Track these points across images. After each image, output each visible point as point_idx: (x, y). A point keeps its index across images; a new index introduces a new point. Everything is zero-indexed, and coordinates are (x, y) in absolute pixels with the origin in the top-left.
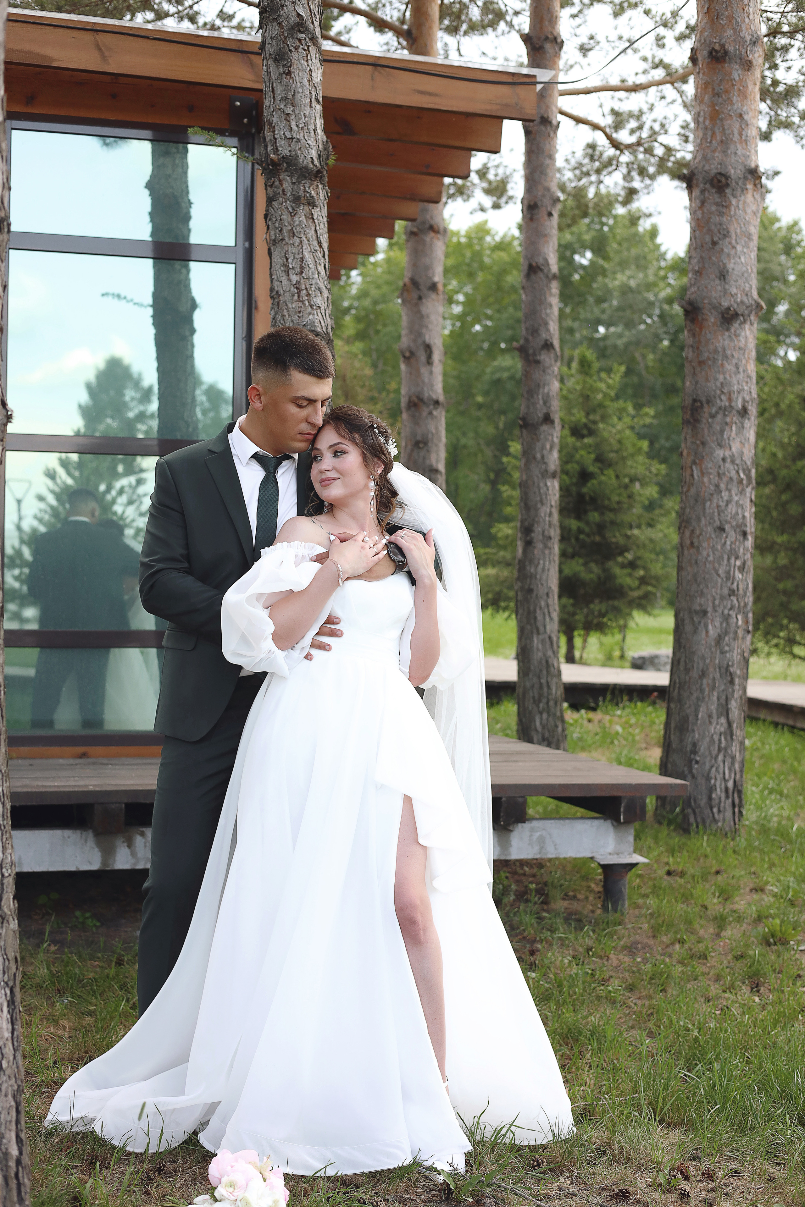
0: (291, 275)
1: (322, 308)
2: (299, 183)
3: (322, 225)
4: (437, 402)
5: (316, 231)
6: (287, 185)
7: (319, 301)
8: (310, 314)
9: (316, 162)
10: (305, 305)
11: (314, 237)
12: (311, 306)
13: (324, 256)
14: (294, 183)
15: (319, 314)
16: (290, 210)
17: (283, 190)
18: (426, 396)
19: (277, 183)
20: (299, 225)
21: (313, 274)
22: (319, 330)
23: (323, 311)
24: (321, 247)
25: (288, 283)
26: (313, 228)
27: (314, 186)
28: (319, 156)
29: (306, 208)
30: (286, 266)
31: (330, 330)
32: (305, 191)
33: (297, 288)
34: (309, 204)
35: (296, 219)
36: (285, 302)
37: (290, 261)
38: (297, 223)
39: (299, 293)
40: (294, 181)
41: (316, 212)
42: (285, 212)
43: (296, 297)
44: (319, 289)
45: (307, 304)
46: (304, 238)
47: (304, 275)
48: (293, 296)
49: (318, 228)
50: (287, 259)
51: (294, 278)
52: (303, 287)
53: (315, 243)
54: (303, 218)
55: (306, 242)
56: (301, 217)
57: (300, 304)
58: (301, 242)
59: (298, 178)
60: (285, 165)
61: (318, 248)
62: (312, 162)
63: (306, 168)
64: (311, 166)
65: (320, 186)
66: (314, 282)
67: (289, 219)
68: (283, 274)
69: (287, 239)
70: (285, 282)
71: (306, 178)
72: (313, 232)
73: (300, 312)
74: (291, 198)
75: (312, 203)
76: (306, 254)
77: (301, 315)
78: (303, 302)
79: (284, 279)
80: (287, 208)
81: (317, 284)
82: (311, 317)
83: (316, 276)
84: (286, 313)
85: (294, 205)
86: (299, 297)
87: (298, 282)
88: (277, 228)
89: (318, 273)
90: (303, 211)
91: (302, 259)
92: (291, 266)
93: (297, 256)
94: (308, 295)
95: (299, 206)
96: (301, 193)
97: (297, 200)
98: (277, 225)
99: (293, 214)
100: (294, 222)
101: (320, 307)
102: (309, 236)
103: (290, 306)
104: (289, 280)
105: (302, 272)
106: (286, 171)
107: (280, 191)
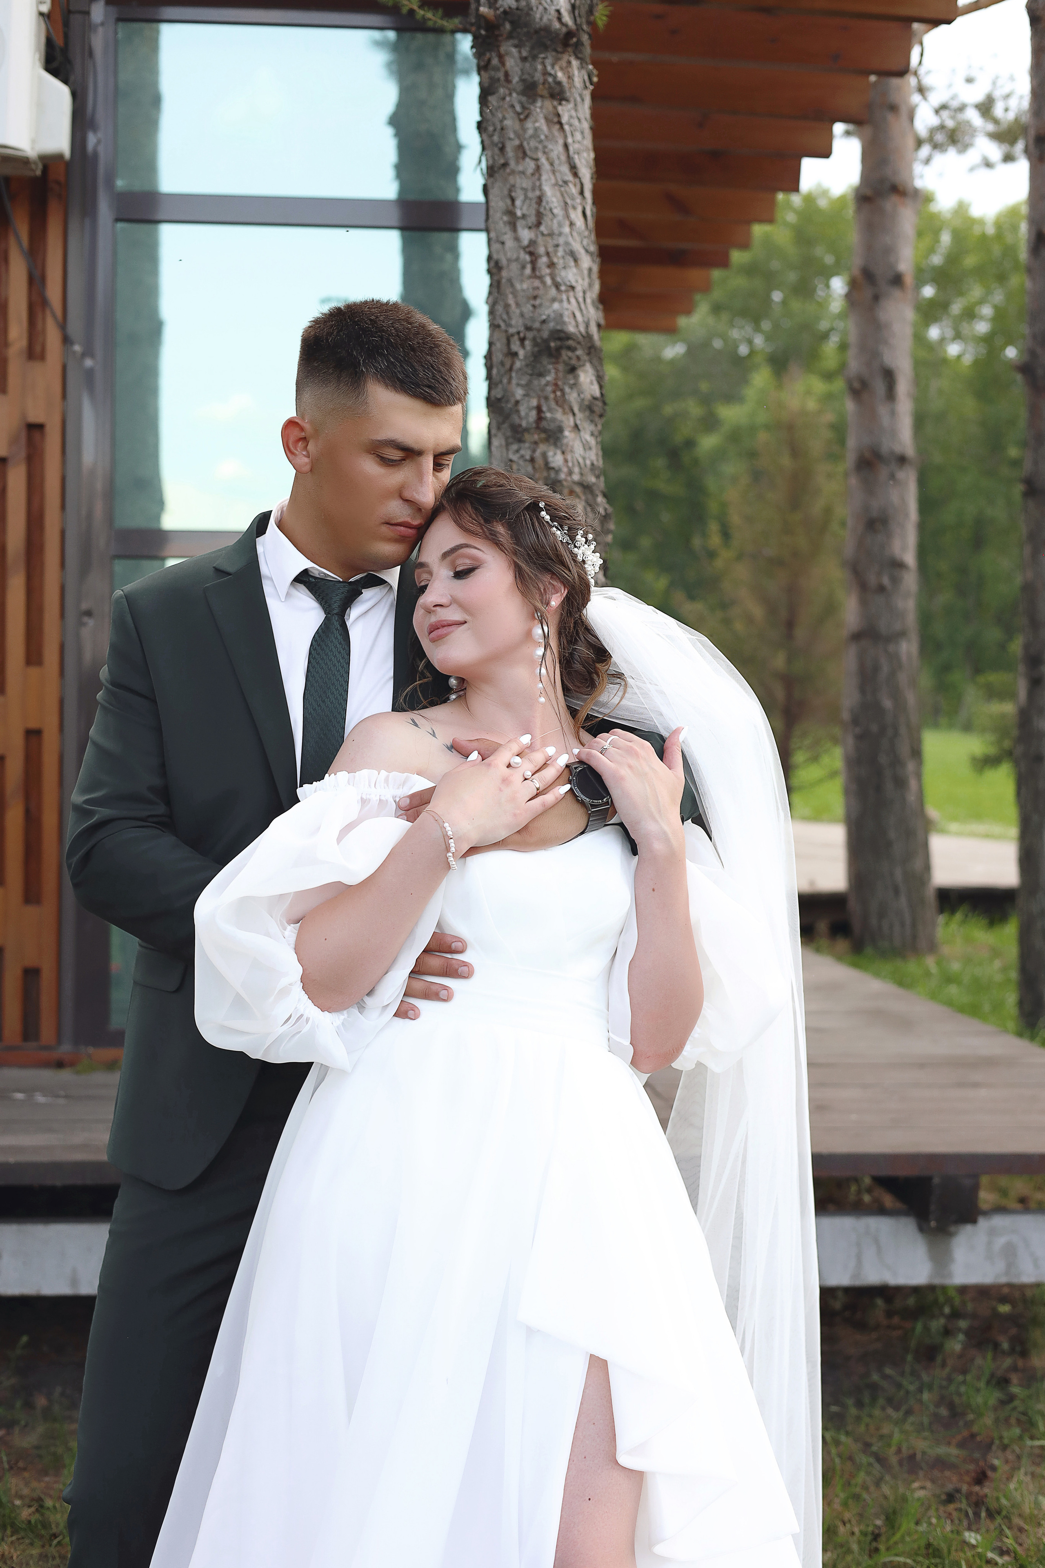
0: (520, 229)
1: (579, 289)
2: (535, 58)
3: (578, 136)
4: (902, 460)
5: (566, 146)
6: (512, 63)
7: (570, 275)
8: (554, 300)
9: (567, 18)
10: (544, 283)
11: (563, 158)
12: (557, 286)
13: (582, 193)
14: (524, 59)
15: (573, 300)
16: (518, 108)
17: (507, 74)
18: (885, 449)
19: (495, 61)
20: (535, 135)
21: (560, 225)
22: (571, 329)
23: (580, 295)
24: (576, 175)
25: (515, 244)
26: (561, 142)
27: (563, 63)
28: (573, 7)
29: (549, 104)
30: (511, 213)
31: (594, 329)
32: (545, 73)
33: (531, 254)
34: (552, 96)
35: (529, 125)
36: (510, 281)
37: (518, 203)
38: (530, 132)
39: (533, 263)
40: (524, 54)
41: (566, 112)
42: (510, 114)
43: (528, 271)
44: (573, 254)
45: (548, 281)
46: (543, 160)
47: (542, 228)
48: (523, 267)
49: (570, 140)
50: (513, 200)
51: (526, 235)
52: (541, 250)
53: (565, 169)
54: (542, 124)
55: (546, 166)
56: (539, 122)
57: (537, 283)
58: (538, 168)
59: (532, 48)
60: (508, 26)
61: (569, 177)
62: (559, 19)
63: (547, 29)
64: (557, 25)
65: (575, 63)
66: (561, 241)
67: (517, 126)
68: (507, 229)
69: (512, 163)
70: (510, 243)
71: (546, 48)
72: (560, 148)
73: (535, 298)
74: (520, 87)
75: (558, 94)
76: (548, 190)
77: (537, 302)
78: (541, 278)
79: (508, 238)
80: (513, 106)
81: (567, 244)
82: (556, 306)
83: (566, 230)
84: (511, 301)
85: (524, 99)
86: (534, 269)
87: (532, 243)
88: (496, 145)
89: (572, 224)
90: (541, 109)
91: (540, 200)
92: (519, 213)
93: (530, 194)
94: (552, 265)
95: (534, 101)
96: (538, 77)
97: (530, 90)
98: (496, 138)
99: (524, 116)
100: (524, 130)
101: (573, 288)
102: (554, 155)
103: (518, 286)
104: (517, 239)
105: (539, 224)
106: (510, 36)
107: (501, 75)
